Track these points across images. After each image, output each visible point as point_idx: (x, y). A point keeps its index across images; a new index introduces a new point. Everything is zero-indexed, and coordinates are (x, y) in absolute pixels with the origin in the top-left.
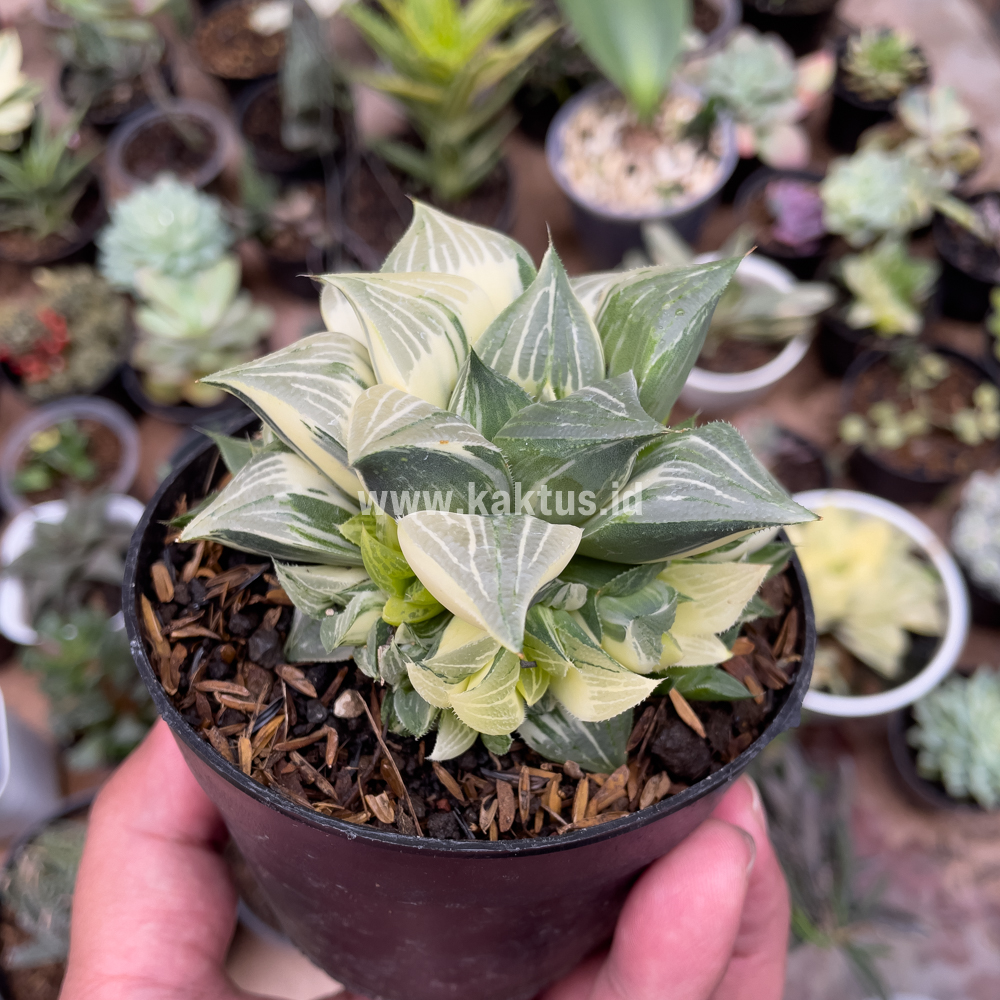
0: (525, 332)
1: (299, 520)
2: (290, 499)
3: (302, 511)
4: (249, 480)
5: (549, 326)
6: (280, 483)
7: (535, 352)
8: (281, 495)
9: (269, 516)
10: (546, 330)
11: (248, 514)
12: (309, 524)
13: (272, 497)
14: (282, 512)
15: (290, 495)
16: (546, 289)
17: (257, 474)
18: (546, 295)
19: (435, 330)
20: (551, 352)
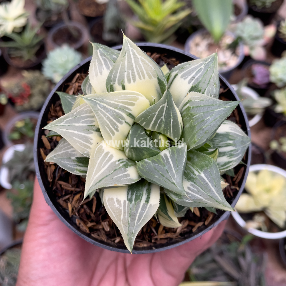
0: (154, 119)
1: (79, 166)
2: (76, 159)
3: (80, 163)
4: (64, 149)
5: (163, 117)
6: (73, 153)
7: (157, 125)
8: (73, 158)
9: (70, 165)
10: (162, 118)
11: (64, 162)
12: (82, 166)
13: (71, 158)
14: (74, 164)
15: (76, 158)
16: (164, 105)
17: (66, 147)
18: (163, 107)
19: (121, 123)
20: (163, 126)
